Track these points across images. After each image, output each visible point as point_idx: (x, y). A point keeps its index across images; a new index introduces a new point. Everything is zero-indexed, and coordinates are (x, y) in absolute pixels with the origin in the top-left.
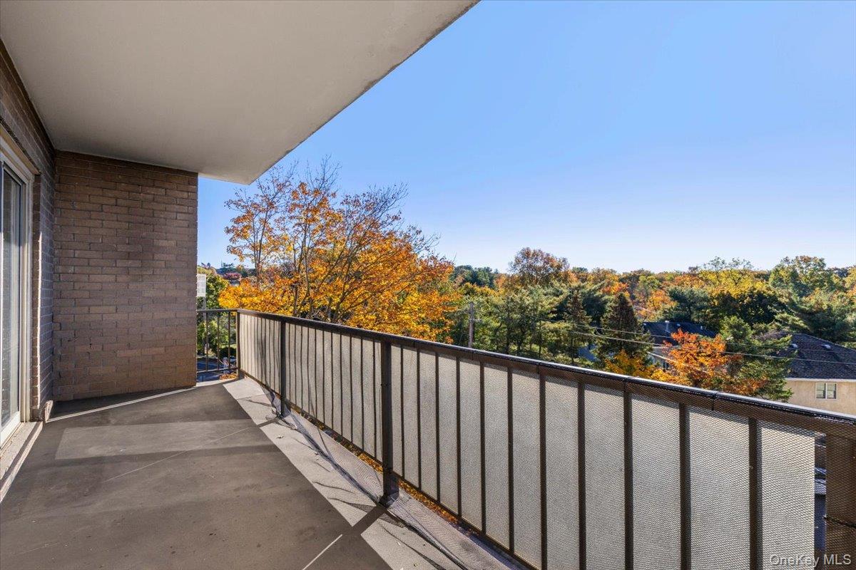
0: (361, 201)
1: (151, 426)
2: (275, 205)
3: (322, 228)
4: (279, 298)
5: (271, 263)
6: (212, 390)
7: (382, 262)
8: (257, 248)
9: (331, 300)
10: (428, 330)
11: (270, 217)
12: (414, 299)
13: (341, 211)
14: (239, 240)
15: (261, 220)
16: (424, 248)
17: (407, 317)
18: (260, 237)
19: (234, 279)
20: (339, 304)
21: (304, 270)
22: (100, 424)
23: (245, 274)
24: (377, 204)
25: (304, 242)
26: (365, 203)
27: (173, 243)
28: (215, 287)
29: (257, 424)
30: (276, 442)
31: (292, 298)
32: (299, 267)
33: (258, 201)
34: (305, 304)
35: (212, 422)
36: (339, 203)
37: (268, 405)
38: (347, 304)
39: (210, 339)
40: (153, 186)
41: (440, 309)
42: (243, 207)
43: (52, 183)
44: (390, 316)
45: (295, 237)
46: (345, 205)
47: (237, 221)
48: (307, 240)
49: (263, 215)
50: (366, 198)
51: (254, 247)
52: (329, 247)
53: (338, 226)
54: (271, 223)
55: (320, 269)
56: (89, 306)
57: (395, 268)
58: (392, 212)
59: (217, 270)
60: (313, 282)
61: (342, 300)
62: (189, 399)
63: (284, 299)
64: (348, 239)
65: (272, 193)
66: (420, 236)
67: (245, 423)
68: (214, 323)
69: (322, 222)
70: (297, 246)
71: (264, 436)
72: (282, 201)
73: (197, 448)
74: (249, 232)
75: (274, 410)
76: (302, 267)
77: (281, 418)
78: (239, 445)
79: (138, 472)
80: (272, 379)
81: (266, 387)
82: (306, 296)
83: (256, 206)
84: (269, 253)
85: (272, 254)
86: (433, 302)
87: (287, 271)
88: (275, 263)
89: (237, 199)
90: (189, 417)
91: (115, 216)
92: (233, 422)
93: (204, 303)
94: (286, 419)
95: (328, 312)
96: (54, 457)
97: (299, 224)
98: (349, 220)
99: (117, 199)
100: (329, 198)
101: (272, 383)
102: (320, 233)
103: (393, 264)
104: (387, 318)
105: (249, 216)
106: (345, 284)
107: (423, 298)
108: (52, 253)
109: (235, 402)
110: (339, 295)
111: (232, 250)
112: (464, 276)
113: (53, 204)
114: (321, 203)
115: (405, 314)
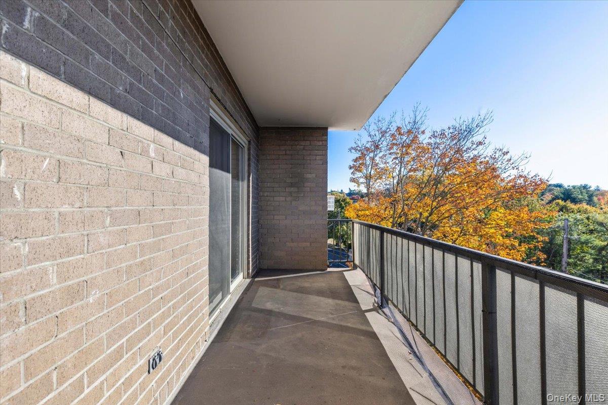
0: (446, 134)
1: (300, 295)
2: (380, 147)
3: (413, 159)
4: (382, 212)
5: (377, 188)
6: (336, 275)
7: (466, 183)
8: (368, 178)
9: (421, 214)
10: (517, 244)
11: (376, 155)
12: (500, 215)
13: (429, 144)
14: (357, 173)
15: (370, 157)
16: (511, 168)
17: (493, 230)
18: (370, 170)
19: (356, 199)
20: (427, 217)
21: (400, 192)
22: (275, 287)
23: (362, 196)
24: (462, 134)
25: (400, 171)
26: (450, 134)
27: (314, 175)
28: (345, 204)
29: (363, 309)
30: (376, 330)
31: (392, 212)
32: (397, 190)
33: (368, 146)
34: (401, 217)
35: (334, 300)
36: (427, 138)
37: (372, 295)
38: (434, 217)
39: (342, 237)
40: (304, 140)
41: (531, 225)
42: (359, 151)
43: (257, 146)
44: (475, 230)
45: (394, 168)
46: (433, 139)
47: (355, 160)
48: (402, 169)
49: (372, 155)
50: (451, 131)
51: (366, 178)
52: (419, 174)
53: (426, 156)
54: (377, 159)
55: (413, 190)
56: (274, 215)
57: (480, 188)
58: (477, 138)
59: (346, 194)
60: (407, 200)
61: (431, 214)
62: (322, 279)
63: (386, 212)
64: (435, 166)
65: (378, 138)
66: (507, 157)
67: (354, 307)
68: (345, 227)
69: (413, 155)
70: (395, 174)
71: (367, 322)
72: (385, 143)
73: (323, 319)
74: (363, 167)
75: (376, 299)
76: (399, 189)
77: (381, 309)
78: (349, 325)
79: (287, 328)
80: (375, 275)
81: (370, 279)
82: (402, 211)
83: (367, 149)
84: (375, 181)
85: (377, 181)
86: (522, 218)
87: (388, 193)
88: (380, 188)
89: (356, 146)
90: (321, 293)
91: (285, 161)
92: (347, 303)
93: (339, 215)
94: (384, 310)
95: (419, 223)
96: (251, 304)
97: (396, 158)
98: (437, 151)
99: (286, 150)
100: (419, 136)
101: (375, 279)
102: (412, 163)
103: (477, 184)
104: (471, 231)
105: (363, 156)
106: (433, 202)
107: (510, 214)
108: (257, 185)
109: (349, 287)
110: (427, 211)
111: (353, 180)
112: (553, 194)
113: (258, 157)
114: (413, 140)
115: (491, 228)
